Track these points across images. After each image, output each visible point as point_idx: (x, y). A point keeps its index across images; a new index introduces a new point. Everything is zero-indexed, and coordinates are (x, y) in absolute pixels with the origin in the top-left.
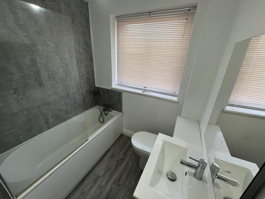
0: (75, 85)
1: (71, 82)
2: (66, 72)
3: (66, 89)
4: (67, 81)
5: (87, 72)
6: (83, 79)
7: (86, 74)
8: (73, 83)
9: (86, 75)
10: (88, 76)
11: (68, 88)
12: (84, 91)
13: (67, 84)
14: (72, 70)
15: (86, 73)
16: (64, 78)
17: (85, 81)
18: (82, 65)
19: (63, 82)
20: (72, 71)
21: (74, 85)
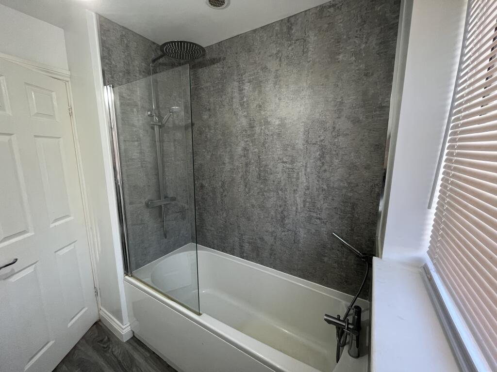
0: (304, 206)
1: (296, 196)
2: (289, 174)
3: (280, 206)
4: (287, 191)
5: (349, 183)
6: (330, 198)
7: (345, 188)
8: (299, 201)
9: (344, 191)
10: (350, 194)
11: (285, 205)
12: (325, 229)
13: (286, 198)
14: (303, 170)
15: (346, 185)
16: (282, 185)
17: (335, 204)
18: (336, 162)
19: (279, 192)
20: (303, 174)
21: (300, 205)
